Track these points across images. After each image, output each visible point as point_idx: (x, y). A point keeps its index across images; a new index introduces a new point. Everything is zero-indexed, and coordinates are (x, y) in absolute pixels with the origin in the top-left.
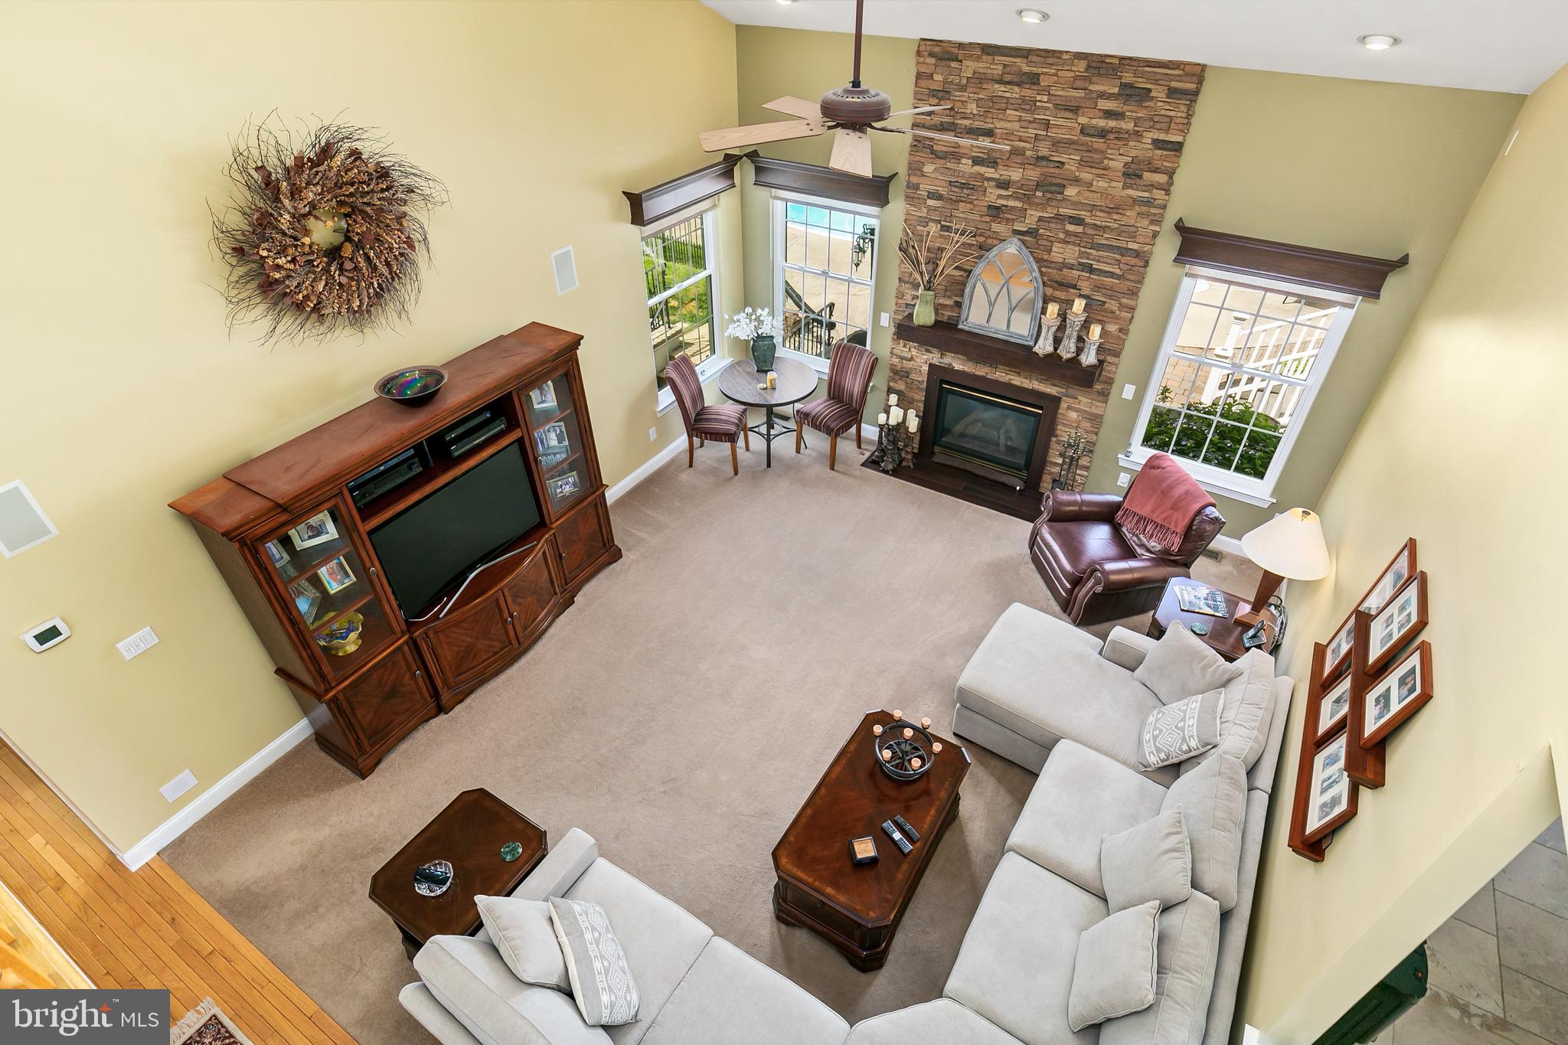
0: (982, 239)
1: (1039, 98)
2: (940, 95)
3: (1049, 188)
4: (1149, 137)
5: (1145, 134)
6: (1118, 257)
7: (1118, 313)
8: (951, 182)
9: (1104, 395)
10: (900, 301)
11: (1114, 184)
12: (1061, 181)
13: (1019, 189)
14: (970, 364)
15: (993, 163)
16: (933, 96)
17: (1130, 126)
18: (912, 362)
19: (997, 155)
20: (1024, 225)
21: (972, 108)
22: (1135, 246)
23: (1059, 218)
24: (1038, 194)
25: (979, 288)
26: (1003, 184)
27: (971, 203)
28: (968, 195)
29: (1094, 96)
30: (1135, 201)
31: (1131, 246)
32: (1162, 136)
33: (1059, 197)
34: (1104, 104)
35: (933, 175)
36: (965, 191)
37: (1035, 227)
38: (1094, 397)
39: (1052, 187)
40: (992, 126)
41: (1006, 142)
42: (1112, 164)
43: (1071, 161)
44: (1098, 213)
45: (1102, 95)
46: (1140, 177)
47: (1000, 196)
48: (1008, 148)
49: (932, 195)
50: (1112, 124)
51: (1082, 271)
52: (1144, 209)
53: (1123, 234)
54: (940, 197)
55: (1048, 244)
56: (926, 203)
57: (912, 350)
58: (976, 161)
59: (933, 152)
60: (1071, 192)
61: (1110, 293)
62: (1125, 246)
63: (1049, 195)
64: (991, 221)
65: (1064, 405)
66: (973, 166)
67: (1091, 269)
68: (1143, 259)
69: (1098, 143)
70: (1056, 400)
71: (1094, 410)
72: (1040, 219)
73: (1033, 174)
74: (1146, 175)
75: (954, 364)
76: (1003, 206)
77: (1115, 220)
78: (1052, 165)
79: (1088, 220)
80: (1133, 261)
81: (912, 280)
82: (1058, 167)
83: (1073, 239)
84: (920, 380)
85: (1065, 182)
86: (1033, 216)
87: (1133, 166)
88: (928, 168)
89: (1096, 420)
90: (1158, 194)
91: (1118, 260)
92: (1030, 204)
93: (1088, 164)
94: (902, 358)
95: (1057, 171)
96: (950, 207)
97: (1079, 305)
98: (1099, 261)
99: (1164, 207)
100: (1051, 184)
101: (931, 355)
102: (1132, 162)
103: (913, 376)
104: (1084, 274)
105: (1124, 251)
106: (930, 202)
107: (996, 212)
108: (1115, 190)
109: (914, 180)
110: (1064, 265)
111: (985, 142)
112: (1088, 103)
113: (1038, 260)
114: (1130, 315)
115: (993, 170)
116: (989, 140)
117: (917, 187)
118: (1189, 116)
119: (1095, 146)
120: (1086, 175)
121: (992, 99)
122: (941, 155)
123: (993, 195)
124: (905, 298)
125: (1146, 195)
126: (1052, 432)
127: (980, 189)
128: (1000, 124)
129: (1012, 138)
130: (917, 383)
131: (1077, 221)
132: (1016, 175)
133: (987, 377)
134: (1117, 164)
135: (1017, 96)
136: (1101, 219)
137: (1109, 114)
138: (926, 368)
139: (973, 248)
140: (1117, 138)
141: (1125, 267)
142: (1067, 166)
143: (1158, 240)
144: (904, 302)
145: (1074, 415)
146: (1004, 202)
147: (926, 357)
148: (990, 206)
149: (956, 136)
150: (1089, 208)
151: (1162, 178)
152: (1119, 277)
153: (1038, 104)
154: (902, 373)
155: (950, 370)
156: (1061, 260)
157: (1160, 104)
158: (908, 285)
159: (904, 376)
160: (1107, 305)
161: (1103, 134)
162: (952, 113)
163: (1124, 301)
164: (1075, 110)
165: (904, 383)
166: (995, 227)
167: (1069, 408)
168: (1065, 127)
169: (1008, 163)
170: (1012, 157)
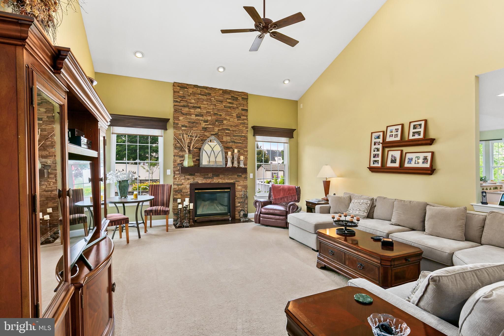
0: (202, 138)
1: (212, 99)
2: (182, 97)
3: (219, 121)
4: (240, 108)
5: (239, 107)
6: (241, 138)
7: (244, 153)
8: (189, 122)
9: (246, 178)
10: (175, 163)
11: (235, 120)
12: (222, 119)
13: (211, 122)
14: (205, 180)
15: (202, 116)
16: (180, 97)
17: (235, 106)
18: (183, 185)
19: (203, 113)
20: (214, 132)
21: (193, 101)
22: (244, 135)
23: (223, 129)
24: (216, 123)
25: (204, 153)
26: (206, 121)
27: (196, 127)
28: (196, 125)
29: (226, 98)
30: (241, 123)
31: (243, 134)
32: (243, 108)
33: (222, 123)
34: (228, 101)
35: (183, 120)
36: (194, 124)
37: (217, 132)
38: (244, 180)
39: (220, 121)
40: (200, 106)
41: (205, 110)
42: (233, 115)
43: (223, 114)
44: (233, 127)
45: (227, 99)
46: (240, 117)
47: (206, 125)
48: (206, 112)
49: (183, 126)
50: (231, 105)
51: (232, 143)
52: (243, 125)
53: (240, 132)
54: (186, 127)
55: (222, 137)
56: (181, 129)
57: (182, 180)
58: (197, 115)
59: (182, 113)
60: (225, 122)
61: (241, 148)
62: (241, 135)
63: (220, 123)
64: (205, 132)
65: (236, 185)
66: (195, 117)
67: (235, 142)
68: (246, 137)
69: (229, 110)
70: (234, 184)
71: (245, 184)
72: (219, 130)
73: (214, 117)
74: (242, 117)
75: (199, 182)
76: (207, 127)
77: (238, 128)
78: (218, 115)
79: (231, 129)
80: (244, 139)
81: (179, 155)
82: (220, 116)
83: (228, 135)
84: (187, 191)
85: (223, 120)
86: (216, 129)
87: (238, 115)
88: (181, 118)
89: (246, 187)
90: (245, 121)
91: (240, 139)
92: (215, 126)
93: (228, 115)
94: (178, 185)
95: (220, 117)
96: (190, 129)
97: (236, 151)
98: (236, 140)
99: (247, 124)
100: (219, 120)
101: (190, 181)
102: (238, 114)
103: (184, 191)
104: (233, 144)
105: (241, 136)
106: (183, 128)
107: (205, 129)
108: (235, 121)
109: (176, 122)
110: (227, 142)
111: (199, 110)
112: (225, 100)
113: (221, 142)
114: (247, 153)
115: (202, 118)
116: (200, 109)
117: (178, 124)
118: (247, 103)
119: (228, 110)
120: (228, 118)
121: (198, 99)
122: (185, 114)
123: (203, 125)
124: (177, 162)
125: (243, 122)
126: (235, 196)
127: (199, 123)
128: (202, 105)
129: (206, 109)
130: (185, 193)
131: (229, 130)
132: (209, 118)
133: (211, 183)
134: (234, 115)
135: (206, 98)
136: (234, 129)
137: (230, 103)
138: (188, 186)
139: (199, 141)
140: (233, 108)
141: (243, 141)
142: (222, 116)
143: (248, 133)
144: (177, 163)
145: (239, 187)
146: (207, 126)
147: (188, 182)
148: (203, 128)
149: (189, 109)
150: (230, 126)
151: (245, 118)
152: (242, 143)
153: (212, 100)
154: (179, 191)
155: (197, 184)
156: (226, 141)
157: (241, 101)
158: (178, 157)
159: (180, 192)
160: (241, 152)
161: (230, 107)
162: (187, 102)
163: (245, 149)
164: (222, 102)
165: (180, 195)
166: (206, 134)
167: (238, 186)
168: (220, 106)
169: (206, 115)
170: (207, 114)
